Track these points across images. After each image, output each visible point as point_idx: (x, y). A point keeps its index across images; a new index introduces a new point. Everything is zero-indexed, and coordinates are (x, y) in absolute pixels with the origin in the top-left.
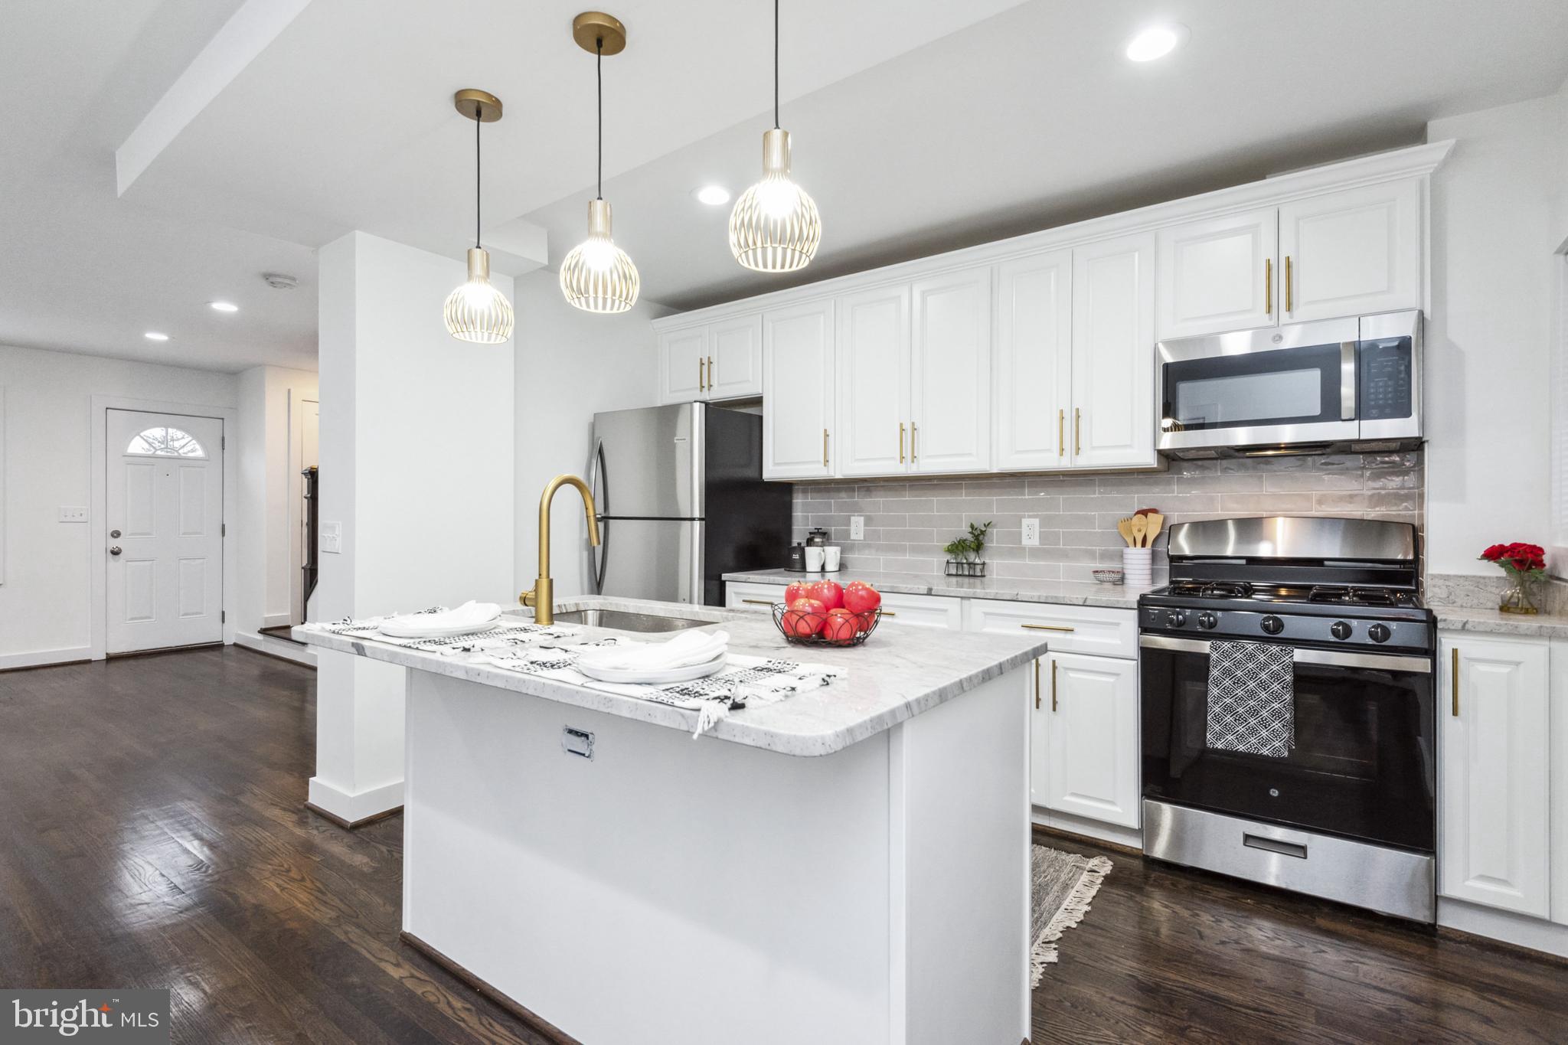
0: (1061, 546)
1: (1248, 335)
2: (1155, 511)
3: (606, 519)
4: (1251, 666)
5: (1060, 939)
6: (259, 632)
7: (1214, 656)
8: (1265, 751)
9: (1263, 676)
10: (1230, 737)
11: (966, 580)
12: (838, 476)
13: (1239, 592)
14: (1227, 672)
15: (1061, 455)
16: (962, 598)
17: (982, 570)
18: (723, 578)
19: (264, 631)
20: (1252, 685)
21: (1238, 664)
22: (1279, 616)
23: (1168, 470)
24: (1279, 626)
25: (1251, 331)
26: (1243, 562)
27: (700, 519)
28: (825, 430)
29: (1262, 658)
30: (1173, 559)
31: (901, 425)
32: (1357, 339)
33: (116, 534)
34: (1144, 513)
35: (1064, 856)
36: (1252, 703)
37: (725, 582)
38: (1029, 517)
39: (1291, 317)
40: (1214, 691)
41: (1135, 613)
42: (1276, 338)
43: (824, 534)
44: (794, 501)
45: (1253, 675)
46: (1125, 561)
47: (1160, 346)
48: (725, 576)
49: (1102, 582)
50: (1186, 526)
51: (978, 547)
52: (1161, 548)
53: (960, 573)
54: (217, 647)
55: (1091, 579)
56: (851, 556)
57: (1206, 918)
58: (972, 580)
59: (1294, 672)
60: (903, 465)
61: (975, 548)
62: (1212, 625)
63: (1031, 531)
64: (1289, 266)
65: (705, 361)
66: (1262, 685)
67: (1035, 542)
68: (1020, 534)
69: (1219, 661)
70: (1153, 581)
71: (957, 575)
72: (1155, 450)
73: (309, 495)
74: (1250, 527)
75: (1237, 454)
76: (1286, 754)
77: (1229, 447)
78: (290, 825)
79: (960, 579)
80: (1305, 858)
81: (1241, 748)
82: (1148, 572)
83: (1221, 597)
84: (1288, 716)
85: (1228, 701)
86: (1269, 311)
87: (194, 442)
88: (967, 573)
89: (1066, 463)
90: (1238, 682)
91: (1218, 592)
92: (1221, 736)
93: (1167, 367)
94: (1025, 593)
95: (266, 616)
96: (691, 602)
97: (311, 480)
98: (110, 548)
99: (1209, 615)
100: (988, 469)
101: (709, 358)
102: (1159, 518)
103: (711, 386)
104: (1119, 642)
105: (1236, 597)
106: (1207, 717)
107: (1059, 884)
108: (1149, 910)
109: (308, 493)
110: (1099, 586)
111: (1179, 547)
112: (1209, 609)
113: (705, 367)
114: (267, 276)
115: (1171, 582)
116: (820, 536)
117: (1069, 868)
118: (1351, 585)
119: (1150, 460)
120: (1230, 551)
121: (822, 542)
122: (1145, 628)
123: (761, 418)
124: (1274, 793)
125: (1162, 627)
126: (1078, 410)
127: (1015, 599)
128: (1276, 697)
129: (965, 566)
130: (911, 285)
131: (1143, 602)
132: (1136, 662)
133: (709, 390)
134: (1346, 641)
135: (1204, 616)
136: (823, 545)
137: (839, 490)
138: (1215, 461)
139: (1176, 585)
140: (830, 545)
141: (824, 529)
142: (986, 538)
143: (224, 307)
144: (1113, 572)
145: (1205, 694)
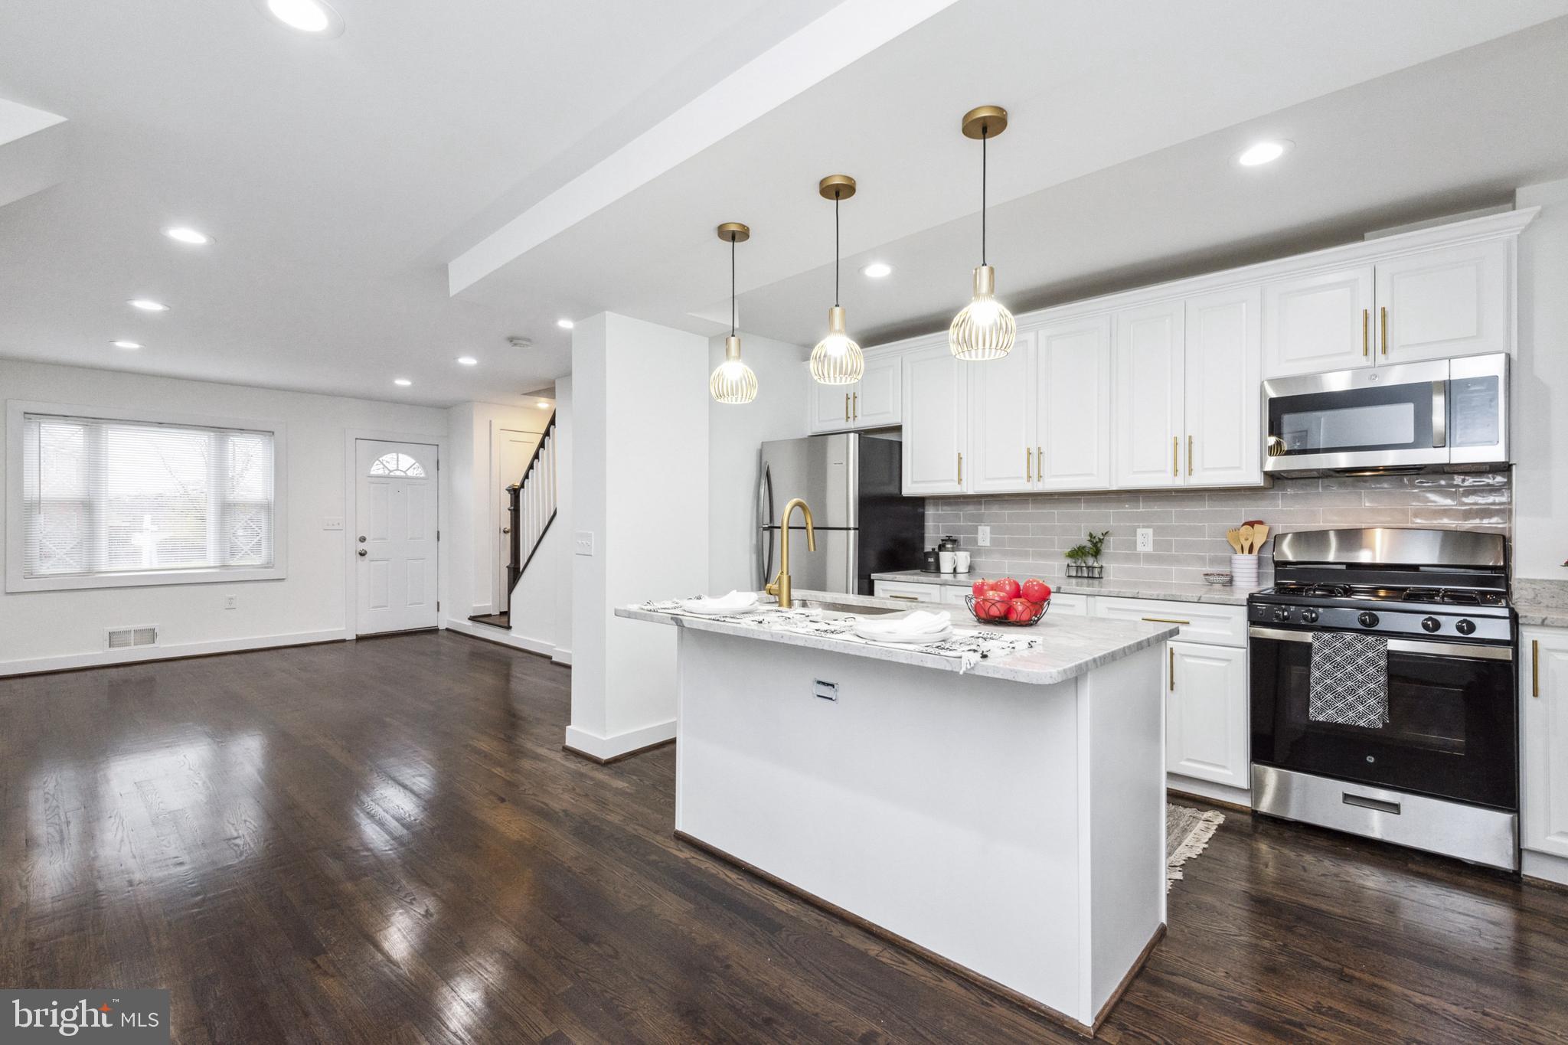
0: (1174, 553)
1: (1347, 374)
2: (1260, 523)
3: (771, 529)
4: (1349, 653)
5: (1183, 865)
6: (469, 619)
7: (1316, 644)
8: (1362, 723)
9: (1360, 661)
10: (1330, 712)
11: (1086, 581)
12: (970, 492)
13: (1340, 593)
14: (1327, 658)
15: (1176, 475)
16: (1087, 595)
17: (1100, 573)
18: (872, 578)
19: (473, 619)
20: (1350, 668)
21: (1337, 652)
22: (1374, 612)
23: (1272, 487)
24: (1375, 620)
25: (1350, 371)
26: (1344, 567)
27: (855, 529)
28: (959, 454)
29: (1359, 646)
30: (1277, 564)
31: (1028, 449)
32: (1448, 378)
33: (363, 540)
34: (1251, 524)
35: (1181, 809)
36: (1350, 683)
37: (873, 580)
38: (1144, 527)
39: (1387, 359)
40: (1316, 674)
41: (1245, 609)
42: (1373, 377)
43: (954, 541)
44: (926, 513)
45: (1351, 660)
46: (1233, 566)
47: (1266, 383)
48: (874, 576)
49: (1212, 583)
50: (1290, 536)
51: (1096, 553)
52: (1267, 554)
53: (1079, 575)
54: (433, 631)
55: (1201, 580)
56: (980, 560)
57: (1308, 858)
58: (1091, 581)
59: (1388, 658)
60: (1030, 483)
61: (1094, 554)
62: (1314, 620)
63: (1145, 540)
64: (1384, 316)
65: (851, 396)
66: (1360, 669)
67: (1149, 548)
68: (1135, 542)
69: (1320, 649)
70: (1259, 582)
71: (1077, 577)
72: (1261, 471)
73: (512, 508)
74: (1350, 537)
75: (1338, 475)
76: (1381, 726)
77: (1329, 469)
78: (559, 760)
79: (1080, 580)
80: (1399, 813)
81: (1340, 720)
82: (1255, 575)
83: (1322, 596)
84: (1382, 694)
85: (1328, 681)
86: (1366, 353)
87: (417, 464)
88: (1086, 575)
89: (1180, 482)
90: (1337, 666)
91: (1320, 593)
92: (1323, 710)
93: (1272, 401)
94: (1145, 592)
95: (475, 606)
96: (847, 592)
97: (513, 496)
98: (358, 551)
99: (1312, 612)
100: (1108, 486)
101: (854, 394)
102: (1264, 529)
103: (856, 417)
104: (1229, 633)
105: (1336, 596)
106: (1309, 696)
107: (1179, 828)
108: (1258, 849)
109: (511, 506)
110: (1210, 587)
111: (1283, 554)
112: (1311, 606)
113: (851, 401)
114: (511, 340)
115: (1276, 584)
116: (950, 542)
117: (1186, 818)
118: (1443, 587)
119: (1258, 480)
120: (1331, 557)
121: (952, 548)
122: (1254, 620)
123: (900, 444)
124: (1371, 759)
125: (1269, 621)
126: (1190, 437)
127: (1136, 596)
128: (1371, 678)
129: (1085, 568)
130: (1038, 332)
131: (1252, 599)
132: (1245, 650)
133: (854, 419)
134: (1436, 633)
135: (1307, 611)
136: (953, 550)
137: (968, 504)
138: (1316, 480)
139: (1281, 586)
140: (959, 550)
141: (954, 536)
142: (1103, 545)
143: (468, 361)
144: (1222, 575)
145: (1308, 676)
